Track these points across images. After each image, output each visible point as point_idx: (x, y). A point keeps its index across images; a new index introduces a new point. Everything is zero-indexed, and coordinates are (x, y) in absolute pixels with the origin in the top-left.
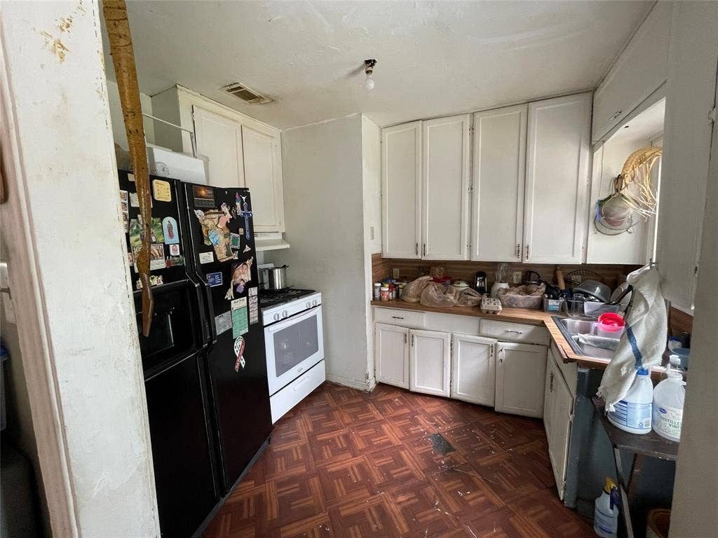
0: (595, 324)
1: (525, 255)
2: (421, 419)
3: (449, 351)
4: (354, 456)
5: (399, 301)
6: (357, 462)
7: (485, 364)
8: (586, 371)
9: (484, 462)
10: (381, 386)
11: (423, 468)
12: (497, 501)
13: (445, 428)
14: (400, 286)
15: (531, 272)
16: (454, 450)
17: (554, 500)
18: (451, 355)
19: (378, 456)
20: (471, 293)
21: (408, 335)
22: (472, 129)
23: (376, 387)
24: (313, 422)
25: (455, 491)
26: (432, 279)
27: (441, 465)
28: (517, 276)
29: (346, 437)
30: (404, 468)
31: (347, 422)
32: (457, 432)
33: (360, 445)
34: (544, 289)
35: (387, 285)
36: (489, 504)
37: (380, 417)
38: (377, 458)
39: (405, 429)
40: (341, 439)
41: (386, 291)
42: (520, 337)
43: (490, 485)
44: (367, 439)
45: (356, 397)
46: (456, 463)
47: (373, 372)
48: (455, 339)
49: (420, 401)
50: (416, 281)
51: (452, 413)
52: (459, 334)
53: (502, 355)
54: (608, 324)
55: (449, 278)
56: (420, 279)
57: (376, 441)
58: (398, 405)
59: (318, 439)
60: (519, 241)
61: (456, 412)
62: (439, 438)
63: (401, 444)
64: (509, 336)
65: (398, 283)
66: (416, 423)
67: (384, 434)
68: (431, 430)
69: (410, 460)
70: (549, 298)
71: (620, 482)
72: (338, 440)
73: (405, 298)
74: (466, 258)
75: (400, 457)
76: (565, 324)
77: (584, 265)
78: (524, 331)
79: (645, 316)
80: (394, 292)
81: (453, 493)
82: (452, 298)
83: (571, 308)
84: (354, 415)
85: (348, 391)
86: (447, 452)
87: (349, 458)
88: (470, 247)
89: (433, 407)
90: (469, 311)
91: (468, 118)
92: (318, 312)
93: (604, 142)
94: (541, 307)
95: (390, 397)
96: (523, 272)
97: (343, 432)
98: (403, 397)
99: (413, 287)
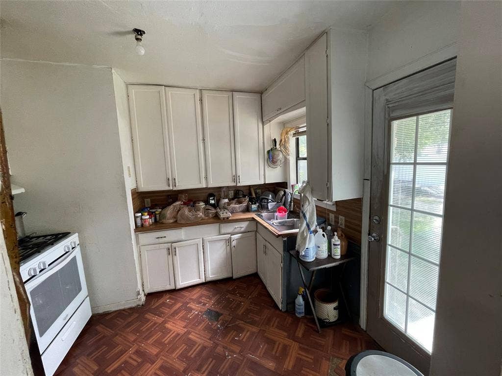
0: (276, 214)
1: (238, 181)
2: (192, 305)
3: (202, 250)
4: (153, 362)
5: (159, 224)
6: (158, 366)
7: (225, 252)
8: (286, 239)
9: (240, 311)
10: (150, 296)
11: (209, 338)
12: (255, 329)
13: (210, 304)
14: (157, 213)
15: (239, 190)
16: (222, 314)
17: (278, 312)
18: (204, 253)
19: (172, 350)
20: (210, 208)
21: (170, 248)
22: (201, 100)
23: (146, 298)
24: (94, 360)
25: (233, 339)
26: (182, 203)
27: (218, 328)
28: (231, 194)
29: (138, 352)
30: (197, 346)
31: (133, 340)
32: (218, 302)
33: (154, 351)
34: (248, 199)
35: (146, 214)
36: (252, 334)
37: (160, 320)
38: (173, 352)
39: (183, 319)
40: (134, 357)
41: (148, 219)
42: (243, 230)
43: (248, 323)
44: (158, 343)
45: (130, 315)
46: (226, 321)
47: (141, 287)
48: (205, 242)
49: (186, 293)
50: (172, 207)
51: (210, 291)
52: (208, 238)
53: (234, 243)
54: (281, 213)
55: (192, 201)
56: (174, 204)
57: (166, 340)
58: (171, 303)
59: (109, 371)
60: (234, 174)
61: (212, 290)
62: (209, 312)
63: (186, 330)
64: (236, 231)
65: (153, 211)
66: (191, 309)
67: (171, 330)
68: (202, 310)
69: (197, 337)
70: (252, 204)
71: (305, 287)
72: (131, 361)
73: (164, 221)
74: (204, 186)
75: (189, 339)
76: (262, 216)
77: (265, 184)
78: (244, 225)
79: (309, 207)
80: (153, 218)
81: (233, 341)
82: (201, 214)
83: (263, 207)
84: (137, 330)
85: (121, 314)
86: (218, 319)
87: (150, 367)
88: (206, 178)
89: (196, 294)
90: (212, 220)
91: (197, 93)
92: (77, 253)
93: (270, 121)
94: (247, 210)
95: (161, 301)
96: (234, 191)
97: (131, 351)
98: (171, 296)
99: (169, 211)
